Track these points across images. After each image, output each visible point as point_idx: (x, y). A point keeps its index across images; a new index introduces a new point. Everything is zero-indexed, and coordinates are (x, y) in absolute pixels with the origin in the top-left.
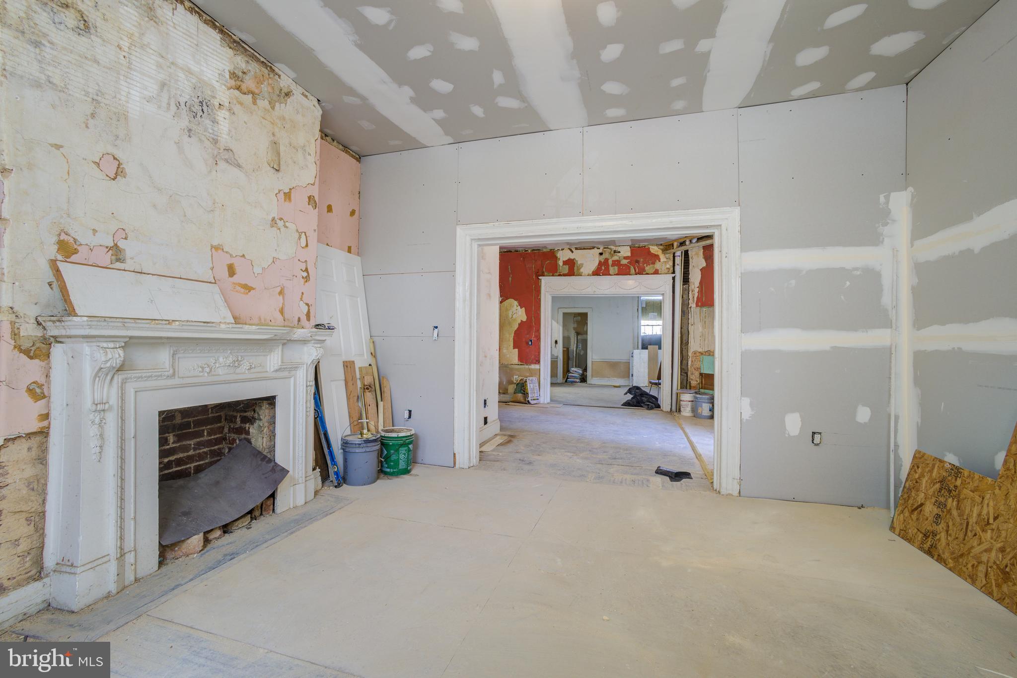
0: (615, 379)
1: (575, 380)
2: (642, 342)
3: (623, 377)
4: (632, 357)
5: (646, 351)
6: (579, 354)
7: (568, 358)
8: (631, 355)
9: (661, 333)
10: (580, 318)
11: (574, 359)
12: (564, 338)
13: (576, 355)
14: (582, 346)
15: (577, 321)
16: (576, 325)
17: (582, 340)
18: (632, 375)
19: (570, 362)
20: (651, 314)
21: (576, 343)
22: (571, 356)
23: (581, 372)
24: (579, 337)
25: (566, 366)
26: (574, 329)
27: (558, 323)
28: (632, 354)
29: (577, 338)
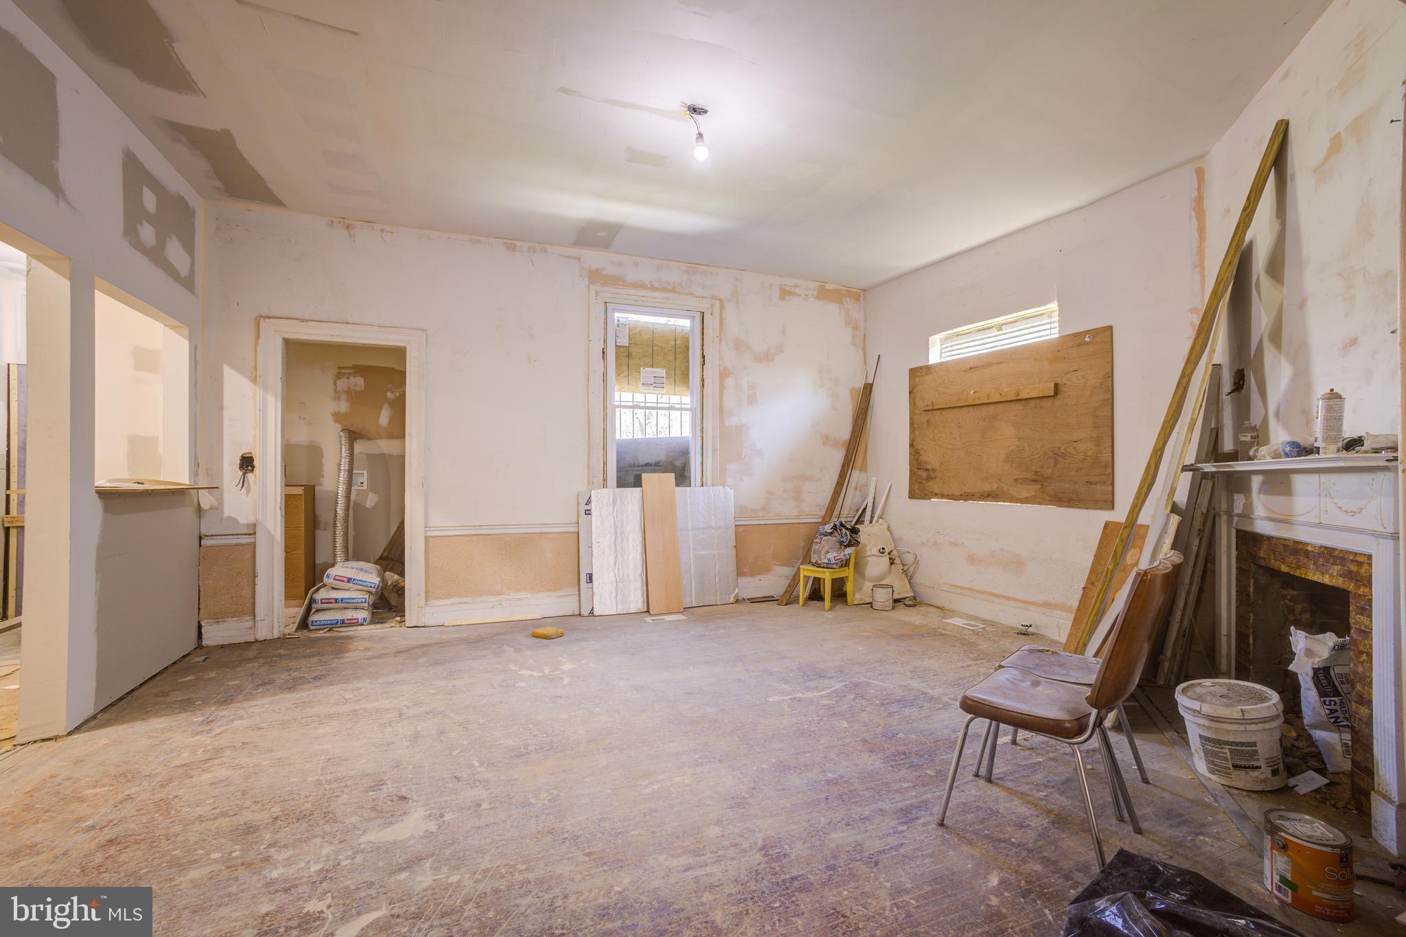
0: (523, 595)
1: (349, 614)
2: (618, 462)
3: (554, 586)
4: (588, 512)
5: (632, 495)
6: (359, 508)
7: (313, 523)
8: (583, 507)
9: (687, 432)
10: (360, 381)
11: (339, 525)
12: (289, 451)
13: (347, 509)
14: (370, 479)
15: (348, 392)
16: (344, 407)
17: (370, 456)
18: (590, 578)
19: (323, 538)
20: (647, 373)
21: (345, 466)
22: (323, 513)
23: (374, 579)
24: (359, 447)
25: (301, 553)
26: (337, 417)
27: (254, 380)
28: (588, 502)
29: (351, 449)
